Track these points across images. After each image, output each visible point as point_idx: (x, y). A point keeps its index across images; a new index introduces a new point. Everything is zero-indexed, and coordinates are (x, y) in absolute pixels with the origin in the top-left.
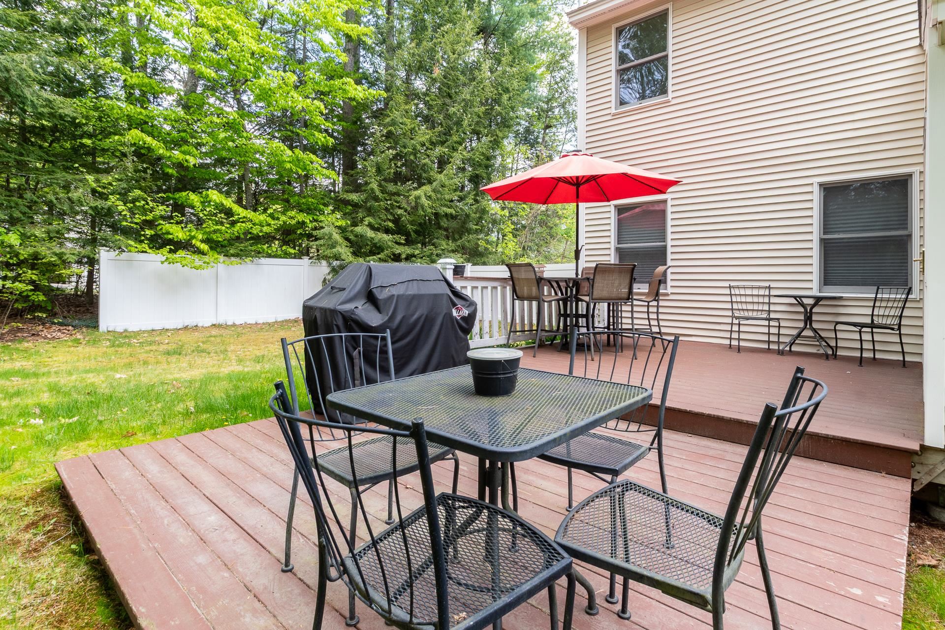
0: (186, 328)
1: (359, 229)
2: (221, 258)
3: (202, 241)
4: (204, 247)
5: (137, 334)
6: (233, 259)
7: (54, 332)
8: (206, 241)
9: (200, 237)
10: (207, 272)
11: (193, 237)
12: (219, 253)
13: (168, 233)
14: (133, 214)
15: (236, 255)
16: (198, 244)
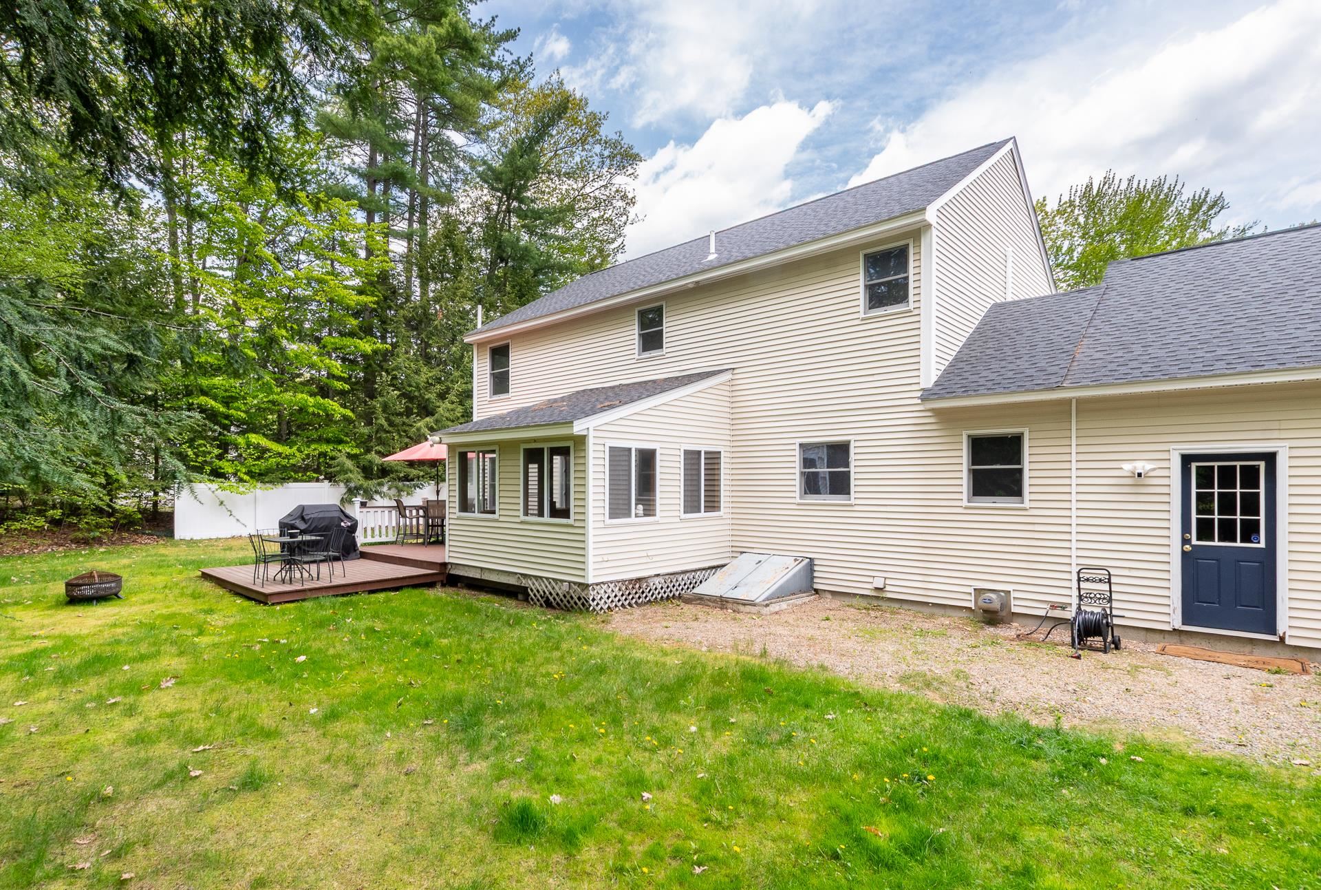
0: (233, 537)
1: (368, 457)
2: (259, 485)
3: (245, 473)
4: (246, 477)
5: (201, 541)
6: (268, 485)
7: (145, 539)
8: (248, 473)
9: (244, 470)
10: (250, 496)
11: (239, 470)
12: (257, 481)
13: (220, 468)
14: (197, 456)
15: (270, 482)
16: (242, 475)
